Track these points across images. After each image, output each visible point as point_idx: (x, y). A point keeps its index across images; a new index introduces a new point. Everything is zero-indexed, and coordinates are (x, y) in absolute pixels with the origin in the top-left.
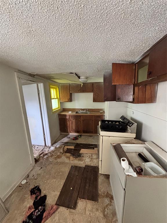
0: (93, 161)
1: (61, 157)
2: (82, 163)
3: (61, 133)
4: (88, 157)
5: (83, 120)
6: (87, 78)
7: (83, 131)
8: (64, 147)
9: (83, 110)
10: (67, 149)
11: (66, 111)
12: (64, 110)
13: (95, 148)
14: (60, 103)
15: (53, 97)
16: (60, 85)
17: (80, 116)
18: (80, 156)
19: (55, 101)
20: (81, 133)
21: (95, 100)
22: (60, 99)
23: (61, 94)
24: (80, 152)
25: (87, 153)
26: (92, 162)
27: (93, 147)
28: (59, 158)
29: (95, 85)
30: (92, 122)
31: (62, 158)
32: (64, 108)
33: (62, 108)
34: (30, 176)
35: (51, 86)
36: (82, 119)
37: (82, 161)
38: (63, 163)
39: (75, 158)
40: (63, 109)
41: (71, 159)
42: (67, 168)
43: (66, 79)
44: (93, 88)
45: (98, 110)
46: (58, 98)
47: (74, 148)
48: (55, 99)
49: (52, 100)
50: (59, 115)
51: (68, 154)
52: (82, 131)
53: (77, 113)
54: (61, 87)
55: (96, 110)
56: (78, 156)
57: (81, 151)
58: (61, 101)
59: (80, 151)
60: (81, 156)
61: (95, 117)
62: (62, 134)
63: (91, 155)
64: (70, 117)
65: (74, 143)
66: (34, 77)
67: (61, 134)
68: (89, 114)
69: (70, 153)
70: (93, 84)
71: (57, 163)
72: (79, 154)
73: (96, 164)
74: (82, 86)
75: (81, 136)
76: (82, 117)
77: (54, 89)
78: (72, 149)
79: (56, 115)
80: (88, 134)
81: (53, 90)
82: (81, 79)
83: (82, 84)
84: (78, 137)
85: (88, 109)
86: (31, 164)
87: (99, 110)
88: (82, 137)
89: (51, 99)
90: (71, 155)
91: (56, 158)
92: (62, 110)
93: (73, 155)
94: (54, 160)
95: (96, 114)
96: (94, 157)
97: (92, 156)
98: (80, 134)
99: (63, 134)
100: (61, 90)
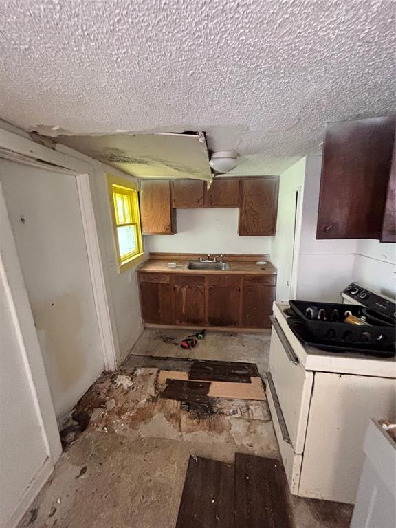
0: (255, 432)
1: (151, 416)
2: (221, 439)
3: (147, 325)
4: (237, 416)
5: (209, 289)
6: (236, 156)
7: (209, 318)
8: (157, 376)
9: (208, 259)
10: (168, 381)
11: (160, 260)
12: (153, 257)
13: (252, 378)
14: (143, 236)
15: (120, 220)
16: (142, 182)
17: (201, 278)
18: (212, 413)
19: (128, 231)
20: (203, 326)
21: (244, 230)
22: (143, 224)
23: (146, 210)
24: (208, 395)
25: (232, 397)
26: (253, 435)
27: (245, 372)
28: (143, 420)
29: (247, 186)
30: (239, 296)
31: (154, 418)
32: (152, 252)
33: (148, 254)
34: (40, 514)
35: (114, 185)
36: (206, 284)
37: (221, 432)
38: (158, 443)
39: (195, 421)
40: (152, 254)
41: (183, 425)
42: (175, 466)
43: (162, 162)
44: (242, 196)
45: (250, 259)
46: (136, 224)
47: (186, 378)
48: (128, 227)
49: (118, 229)
50: (141, 274)
51: (173, 405)
52: (207, 319)
53: (190, 267)
54: (146, 189)
55: (245, 259)
56: (206, 410)
57: (211, 389)
58: (144, 231)
59: (208, 391)
60: (215, 410)
61: (245, 280)
62: (150, 329)
63: (243, 404)
64: (173, 280)
65: (186, 360)
66: (53, 149)
67: (145, 328)
68: (225, 269)
69: (178, 400)
70: (240, 181)
71: (140, 440)
72: (208, 404)
73: (268, 448)
74: (209, 187)
75: (203, 333)
76: (206, 280)
77: (125, 197)
78: (182, 382)
79: (130, 275)
80: (225, 329)
81: (122, 198)
82: (216, 161)
83: (211, 181)
84: (195, 338)
85: (224, 255)
86: (48, 458)
87: (254, 259)
88: (207, 336)
89: (115, 226)
90: (181, 408)
91: (134, 418)
92: (148, 258)
93: (189, 405)
94: (129, 430)
95: (249, 272)
96: (255, 415)
97: (248, 409)
98: (202, 328)
99: (152, 329)
100: (145, 198)
